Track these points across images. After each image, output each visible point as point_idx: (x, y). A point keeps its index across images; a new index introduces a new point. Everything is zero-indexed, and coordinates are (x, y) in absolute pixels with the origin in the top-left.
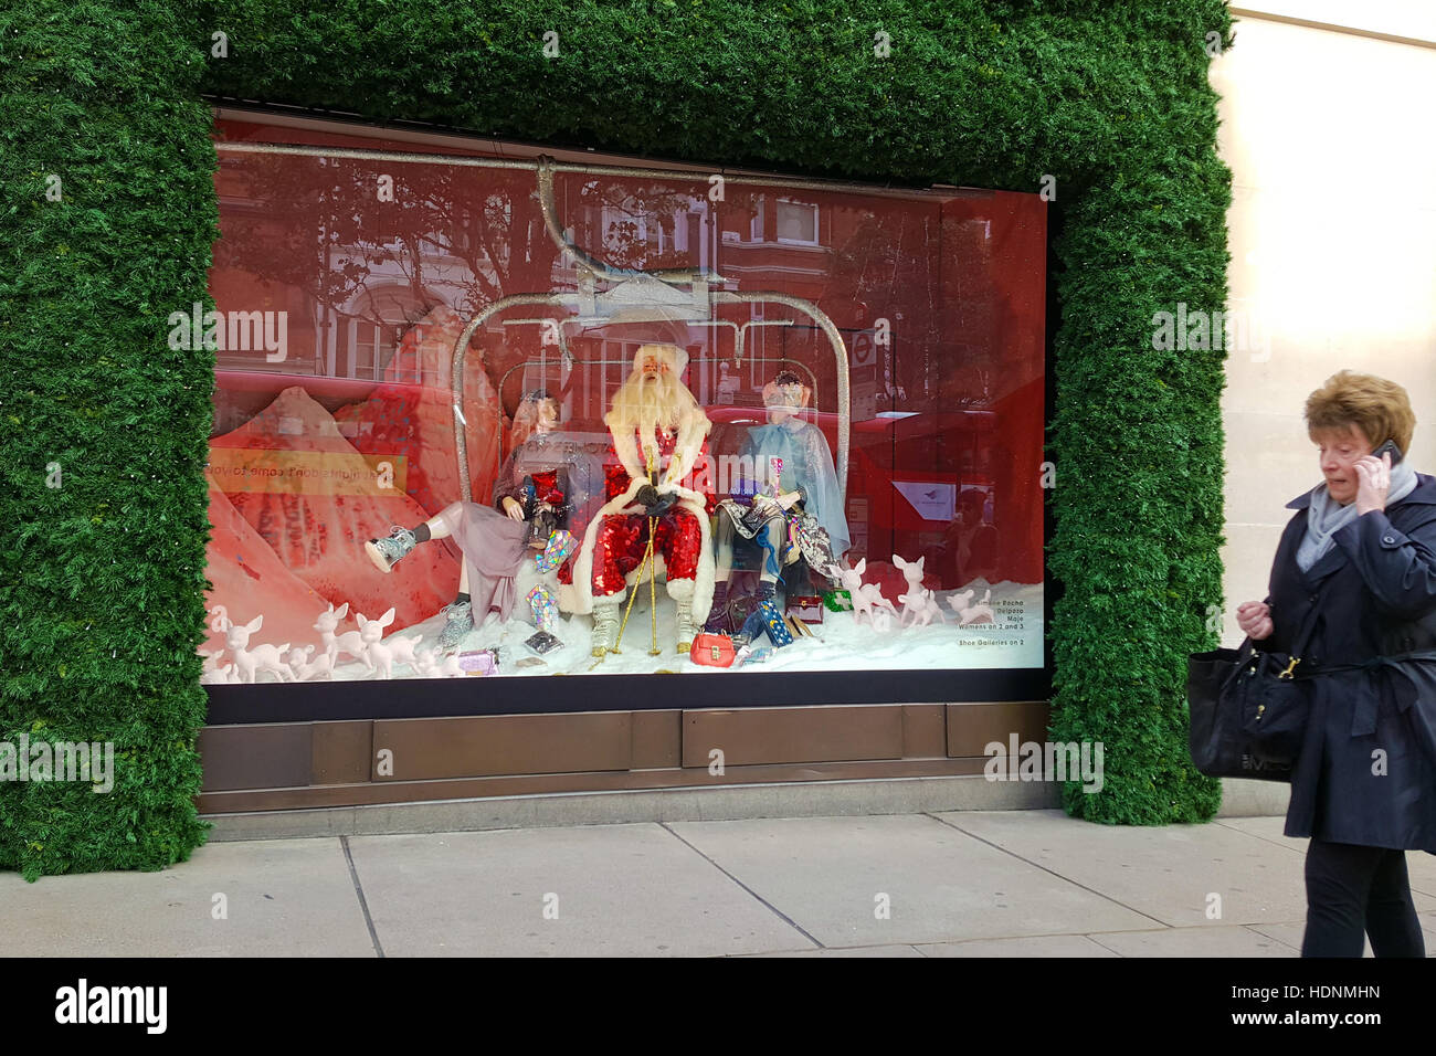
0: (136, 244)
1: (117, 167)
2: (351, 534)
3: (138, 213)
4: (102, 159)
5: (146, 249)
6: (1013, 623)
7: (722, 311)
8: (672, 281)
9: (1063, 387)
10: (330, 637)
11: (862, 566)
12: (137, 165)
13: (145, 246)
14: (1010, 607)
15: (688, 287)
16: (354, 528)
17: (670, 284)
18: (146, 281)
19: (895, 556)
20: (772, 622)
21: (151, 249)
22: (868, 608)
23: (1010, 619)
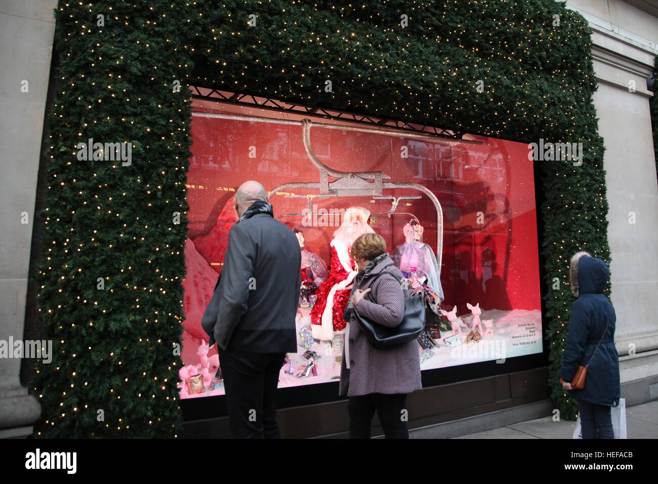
0: (156, 159)
1: (148, 118)
2: (202, 301)
3: (157, 143)
4: (141, 114)
5: (161, 163)
6: (531, 333)
7: (386, 192)
8: (364, 177)
9: (549, 227)
10: (205, 358)
11: (455, 309)
12: (158, 118)
13: (161, 161)
14: (531, 326)
15: (372, 181)
16: (203, 298)
17: (364, 179)
18: (161, 180)
19: (468, 304)
20: (423, 340)
21: (164, 162)
22: (460, 330)
23: (530, 332)
